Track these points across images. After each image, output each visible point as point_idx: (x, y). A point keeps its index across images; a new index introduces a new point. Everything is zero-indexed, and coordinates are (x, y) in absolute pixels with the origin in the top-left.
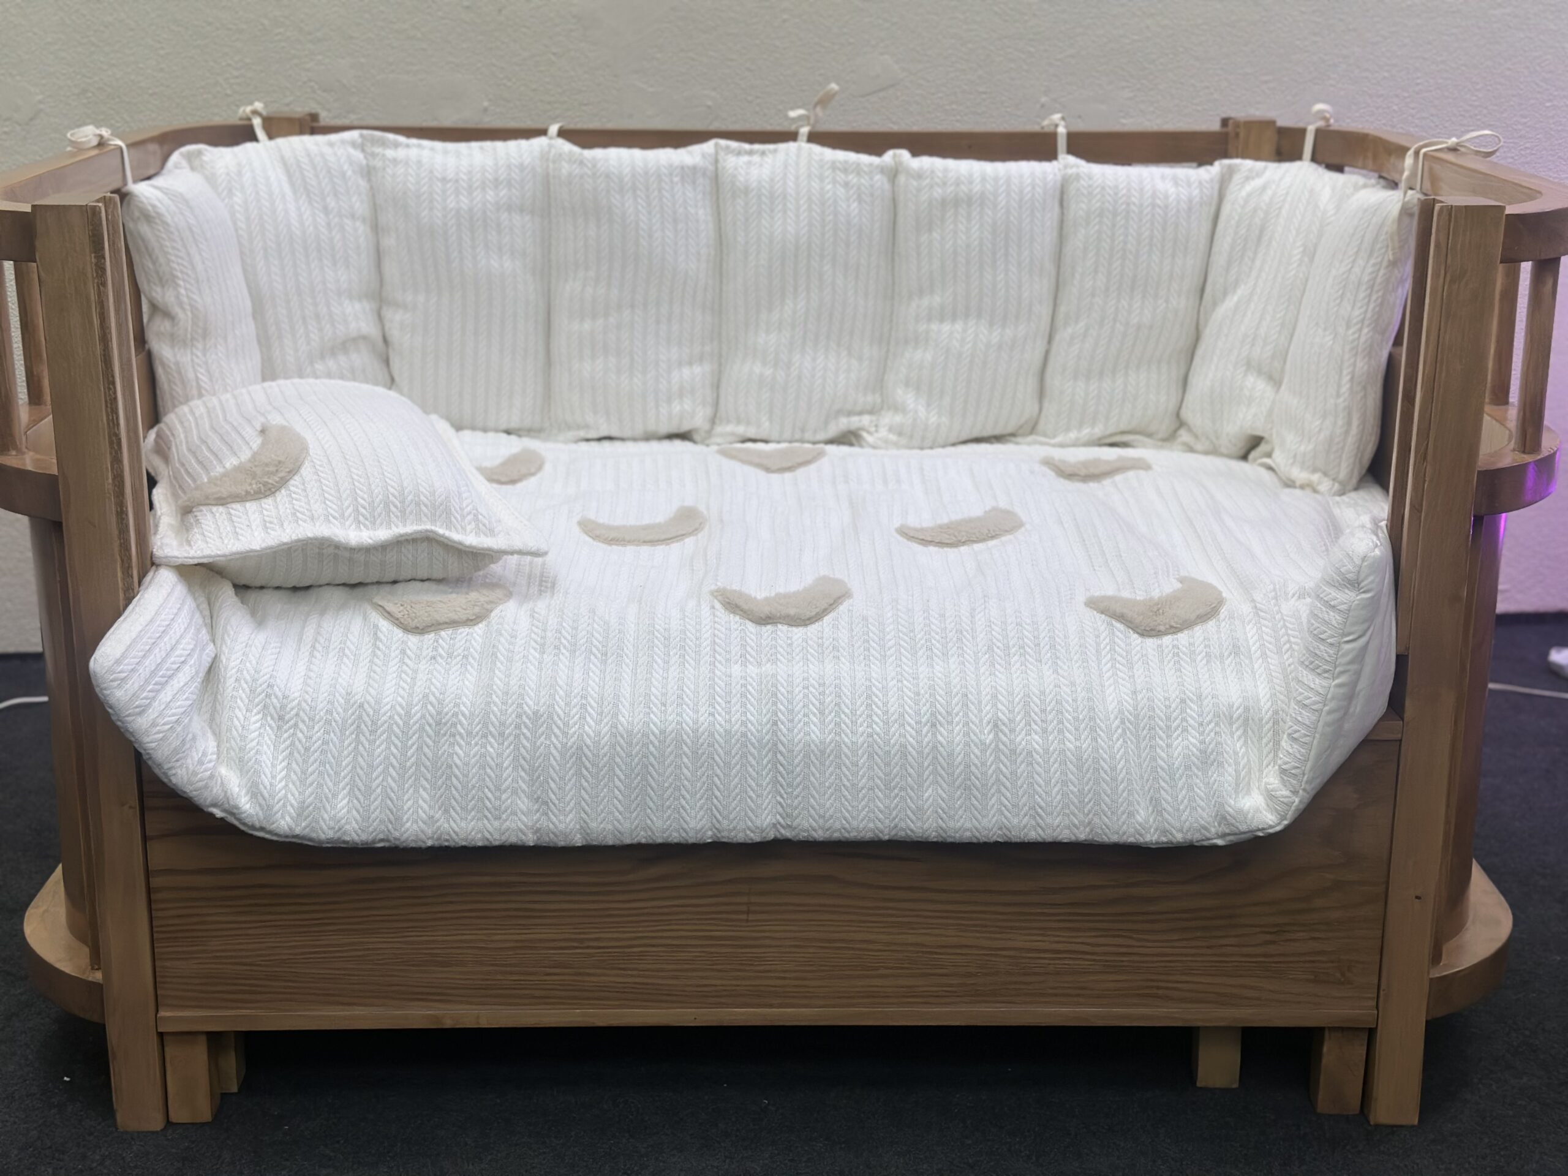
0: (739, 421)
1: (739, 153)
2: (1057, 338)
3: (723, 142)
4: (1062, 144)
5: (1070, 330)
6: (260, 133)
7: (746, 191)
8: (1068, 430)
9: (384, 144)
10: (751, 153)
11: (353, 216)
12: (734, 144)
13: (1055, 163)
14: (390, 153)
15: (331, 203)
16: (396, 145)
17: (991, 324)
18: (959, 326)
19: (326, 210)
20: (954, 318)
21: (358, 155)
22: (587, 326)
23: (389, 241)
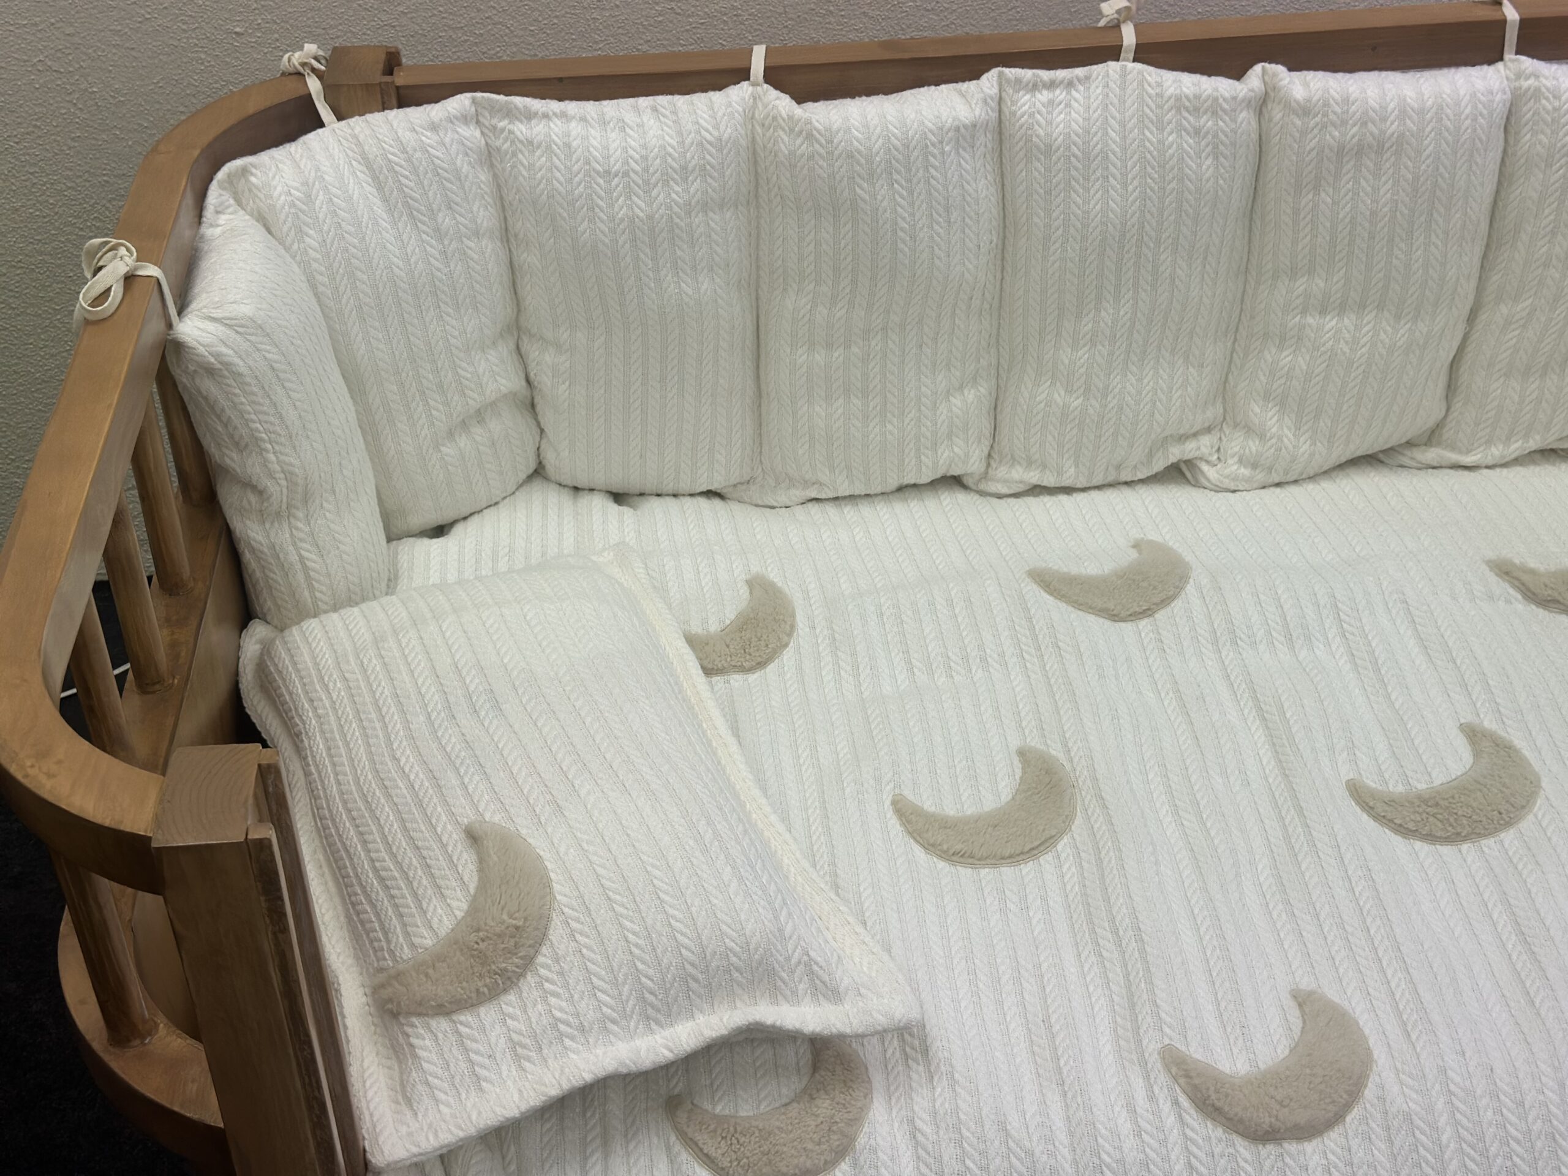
0: (1030, 463)
1: (1034, 87)
2: (1483, 317)
3: (1011, 72)
4: (1511, 36)
5: (1504, 310)
6: (325, 112)
7: (1048, 150)
8: (1489, 442)
9: (510, 113)
10: (1052, 85)
11: (477, 234)
12: (1027, 74)
13: (1500, 65)
14: (520, 129)
15: (445, 220)
16: (529, 116)
17: (1398, 317)
18: (1349, 321)
19: (439, 234)
20: (1342, 309)
21: (471, 133)
22: (819, 357)
23: (529, 258)
